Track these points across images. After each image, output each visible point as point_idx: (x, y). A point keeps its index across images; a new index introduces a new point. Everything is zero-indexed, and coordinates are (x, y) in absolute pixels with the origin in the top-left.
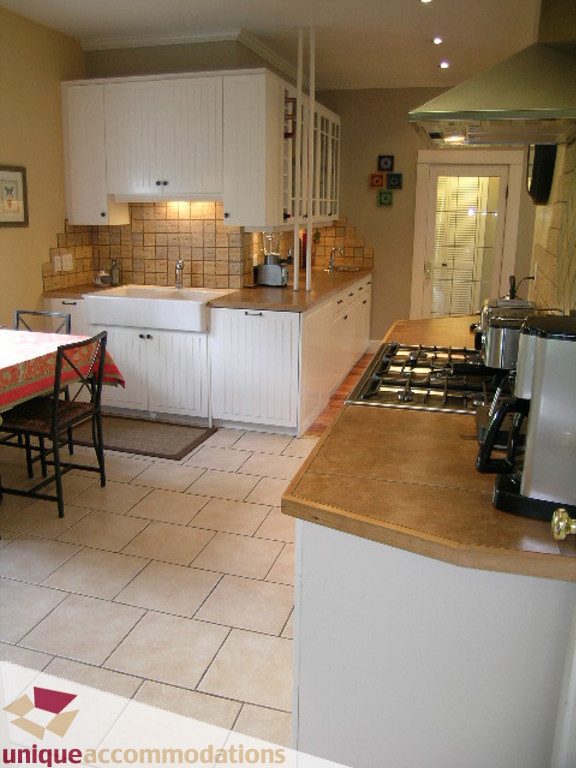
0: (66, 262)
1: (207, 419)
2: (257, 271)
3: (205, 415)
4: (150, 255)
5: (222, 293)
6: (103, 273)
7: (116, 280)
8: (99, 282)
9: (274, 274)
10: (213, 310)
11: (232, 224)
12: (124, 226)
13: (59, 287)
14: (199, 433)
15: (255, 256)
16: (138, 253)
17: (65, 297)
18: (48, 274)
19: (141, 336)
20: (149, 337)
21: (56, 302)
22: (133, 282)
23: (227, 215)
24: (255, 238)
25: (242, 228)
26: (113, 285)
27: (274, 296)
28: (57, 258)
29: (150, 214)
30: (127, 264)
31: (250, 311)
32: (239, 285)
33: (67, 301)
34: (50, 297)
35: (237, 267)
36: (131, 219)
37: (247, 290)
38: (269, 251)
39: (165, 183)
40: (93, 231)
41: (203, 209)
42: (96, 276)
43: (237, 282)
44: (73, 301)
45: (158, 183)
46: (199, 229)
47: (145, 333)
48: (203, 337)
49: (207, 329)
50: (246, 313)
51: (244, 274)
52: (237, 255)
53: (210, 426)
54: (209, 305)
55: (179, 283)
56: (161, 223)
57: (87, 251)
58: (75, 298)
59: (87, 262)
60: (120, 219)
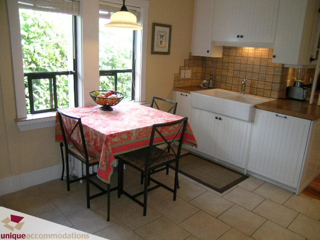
0: (187, 74)
1: (244, 169)
2: (288, 90)
3: (244, 167)
4: (230, 74)
5: (266, 100)
6: (205, 81)
7: (211, 85)
8: (202, 85)
9: (299, 93)
10: (257, 110)
11: (277, 61)
12: (219, 58)
13: (182, 86)
14: (239, 177)
15: (289, 81)
16: (225, 73)
17: (183, 92)
18: (178, 78)
19: (216, 118)
20: (220, 119)
21: (178, 93)
22: (220, 88)
23: (274, 57)
24: (290, 71)
25: (283, 65)
26: (209, 88)
27: (296, 106)
28: (183, 72)
29: (233, 53)
30: (218, 78)
31: (279, 114)
32: (276, 96)
33: (183, 93)
34: (176, 90)
35: (277, 87)
36: (223, 55)
37: (280, 100)
38: (297, 79)
39: (242, 37)
40: (204, 59)
41: (262, 52)
42: (201, 83)
43: (275, 95)
44: (186, 94)
45: (238, 36)
46: (258, 63)
47: (219, 117)
48: (249, 125)
49: (252, 120)
50: (277, 115)
51: (280, 91)
52: (278, 80)
53: (245, 174)
54: (256, 107)
55: (243, 91)
56: (239, 58)
57: (200, 69)
58: (187, 93)
59: (199, 75)
60: (218, 54)
